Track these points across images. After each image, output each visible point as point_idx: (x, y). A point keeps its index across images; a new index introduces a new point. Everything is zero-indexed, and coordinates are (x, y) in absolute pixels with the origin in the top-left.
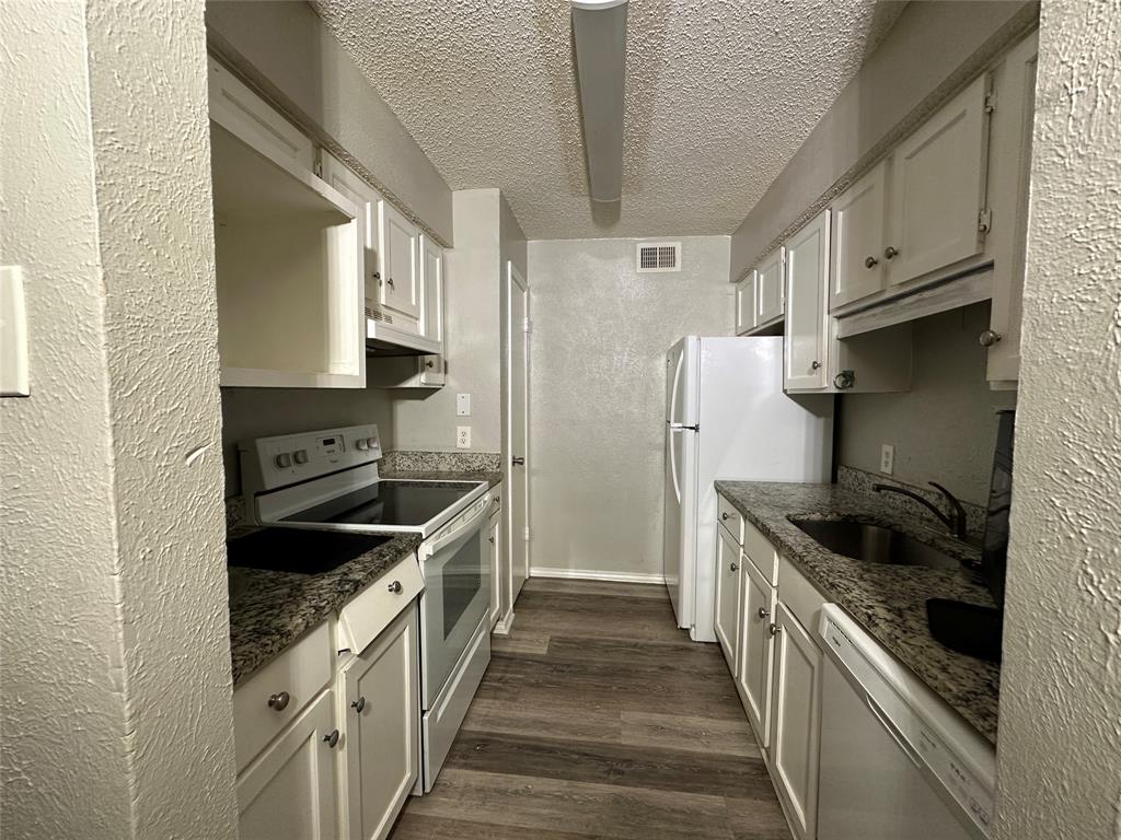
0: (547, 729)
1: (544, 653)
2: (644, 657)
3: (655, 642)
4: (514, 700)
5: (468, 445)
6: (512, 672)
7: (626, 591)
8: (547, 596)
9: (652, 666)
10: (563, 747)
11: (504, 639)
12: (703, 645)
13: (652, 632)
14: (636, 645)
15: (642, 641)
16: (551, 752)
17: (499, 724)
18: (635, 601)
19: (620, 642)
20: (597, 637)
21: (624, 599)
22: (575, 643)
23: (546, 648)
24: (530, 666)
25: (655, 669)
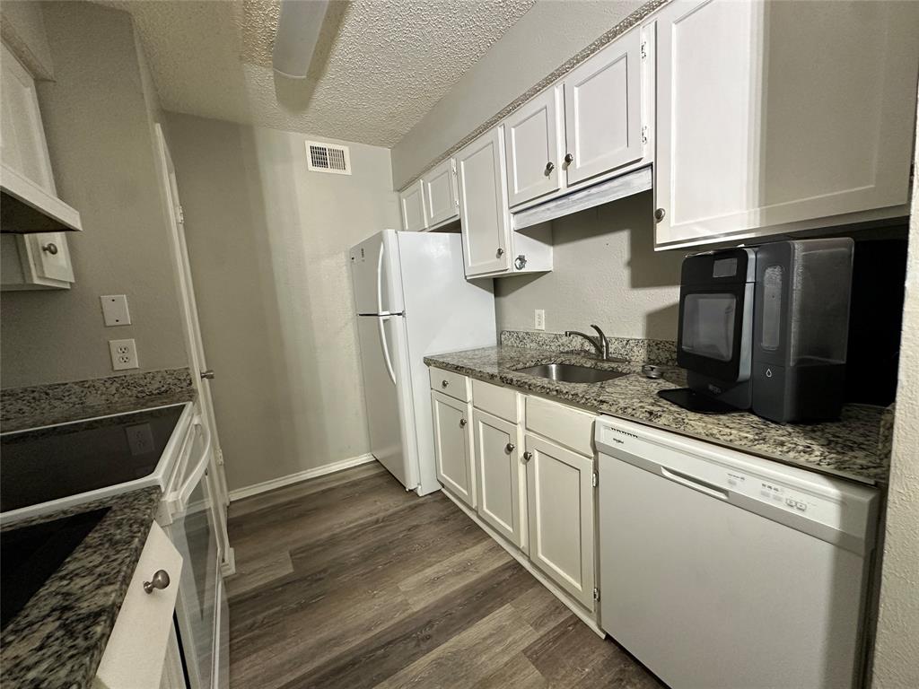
0: (335, 645)
1: (292, 571)
2: (388, 528)
3: (391, 511)
4: (284, 638)
6: (262, 612)
8: (262, 515)
9: (401, 532)
10: (363, 651)
11: (234, 580)
13: (387, 504)
14: (377, 521)
15: (381, 515)
16: (354, 664)
17: (280, 675)
18: (354, 484)
19: (362, 525)
20: (338, 530)
21: (345, 486)
22: (319, 546)
23: (291, 566)
24: (282, 592)
25: (405, 533)
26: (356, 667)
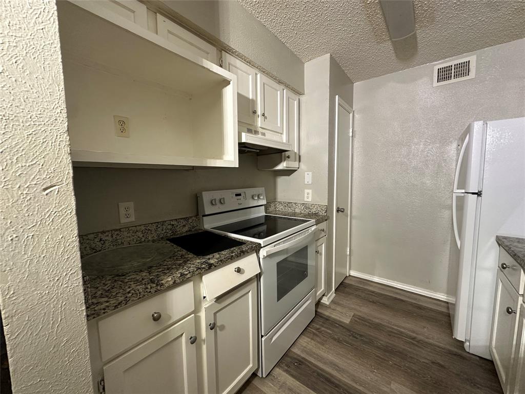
0: (336, 370)
1: (348, 322)
2: (420, 350)
3: (431, 341)
4: (323, 345)
5: (310, 200)
6: (325, 328)
7: (415, 299)
8: (357, 289)
9: (425, 358)
10: (345, 387)
11: (326, 307)
12: (478, 358)
13: (431, 334)
14: (414, 339)
15: (420, 337)
16: (336, 387)
17: (311, 356)
18: (420, 307)
19: (401, 332)
20: (385, 324)
21: (411, 304)
22: (369, 323)
23: (349, 320)
24: (337, 327)
25: (427, 361)
26: (337, 389)
